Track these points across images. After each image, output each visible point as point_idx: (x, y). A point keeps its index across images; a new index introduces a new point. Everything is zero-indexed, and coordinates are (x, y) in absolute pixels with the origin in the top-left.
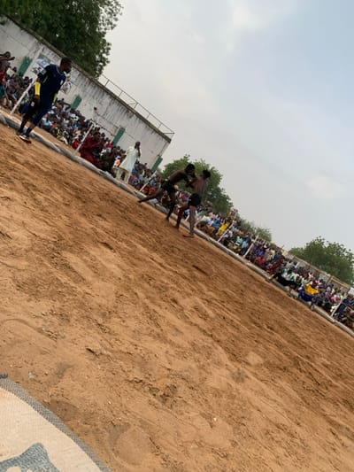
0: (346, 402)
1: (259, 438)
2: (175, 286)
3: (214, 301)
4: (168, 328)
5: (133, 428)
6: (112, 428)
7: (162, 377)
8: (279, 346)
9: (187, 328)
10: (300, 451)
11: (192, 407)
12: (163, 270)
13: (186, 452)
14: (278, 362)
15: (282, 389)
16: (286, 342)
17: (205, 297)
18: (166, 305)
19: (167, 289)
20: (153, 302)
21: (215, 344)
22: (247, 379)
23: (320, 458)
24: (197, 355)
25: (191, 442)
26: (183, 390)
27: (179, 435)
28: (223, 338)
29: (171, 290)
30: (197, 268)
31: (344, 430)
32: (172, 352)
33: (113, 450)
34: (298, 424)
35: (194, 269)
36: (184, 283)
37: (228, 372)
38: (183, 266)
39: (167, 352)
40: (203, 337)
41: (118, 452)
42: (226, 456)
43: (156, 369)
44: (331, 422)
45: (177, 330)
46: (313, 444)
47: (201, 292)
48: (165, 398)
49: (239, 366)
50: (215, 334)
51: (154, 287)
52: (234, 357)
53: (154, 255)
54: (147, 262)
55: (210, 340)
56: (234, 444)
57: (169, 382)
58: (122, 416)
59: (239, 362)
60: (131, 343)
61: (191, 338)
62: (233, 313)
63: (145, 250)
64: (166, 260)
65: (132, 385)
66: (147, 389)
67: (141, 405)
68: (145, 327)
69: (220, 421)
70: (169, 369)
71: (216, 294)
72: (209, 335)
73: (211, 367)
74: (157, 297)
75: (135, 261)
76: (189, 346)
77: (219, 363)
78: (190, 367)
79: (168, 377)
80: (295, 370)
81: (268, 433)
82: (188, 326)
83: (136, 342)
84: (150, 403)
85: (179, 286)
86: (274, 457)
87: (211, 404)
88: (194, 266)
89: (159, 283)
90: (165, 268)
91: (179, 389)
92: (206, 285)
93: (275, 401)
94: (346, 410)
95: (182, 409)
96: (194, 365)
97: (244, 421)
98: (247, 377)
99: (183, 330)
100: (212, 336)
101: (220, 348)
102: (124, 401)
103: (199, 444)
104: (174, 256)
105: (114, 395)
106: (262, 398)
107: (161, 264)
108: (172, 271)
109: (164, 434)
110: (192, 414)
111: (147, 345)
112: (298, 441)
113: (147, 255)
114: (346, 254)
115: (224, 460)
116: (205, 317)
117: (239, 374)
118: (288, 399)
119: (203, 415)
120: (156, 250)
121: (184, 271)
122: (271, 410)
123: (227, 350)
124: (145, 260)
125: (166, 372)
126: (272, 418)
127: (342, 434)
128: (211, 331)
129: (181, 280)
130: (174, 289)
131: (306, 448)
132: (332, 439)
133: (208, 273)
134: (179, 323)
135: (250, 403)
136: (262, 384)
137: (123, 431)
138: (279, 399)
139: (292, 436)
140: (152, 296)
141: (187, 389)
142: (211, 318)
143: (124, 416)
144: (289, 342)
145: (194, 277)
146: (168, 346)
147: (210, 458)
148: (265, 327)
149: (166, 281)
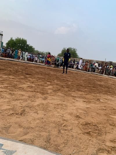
0: (77, 90)
1: (53, 110)
2: (19, 83)
3: (35, 82)
4: (19, 96)
5: (12, 126)
6: (5, 128)
7: (20, 109)
8: (57, 84)
9: (26, 93)
10: (65, 107)
11: (31, 112)
12: (14, 80)
13: (31, 123)
14: (57, 89)
15: (59, 95)
16: (59, 82)
17: (31, 82)
18: (17, 90)
19: (16, 85)
20: (13, 91)
21: (36, 93)
22: (48, 98)
23: (70, 106)
24: (31, 99)
25: (32, 120)
26: (27, 110)
27: (28, 121)
28: (39, 90)
29: (18, 85)
30: (27, 74)
31: (77, 97)
32: (22, 101)
33: (7, 133)
34: (64, 101)
35: (26, 75)
36: (23, 81)
37: (41, 99)
38: (22, 76)
39: (20, 102)
40: (32, 93)
41: (9, 133)
42: (43, 119)
43: (17, 108)
44: (73, 97)
45: (22, 95)
46: (68, 104)
47: (30, 81)
48: (21, 114)
49: (45, 95)
50: (36, 90)
51: (12, 86)
52: (43, 94)
53: (10, 77)
54: (8, 80)
55: (35, 93)
56: (45, 115)
57: (22, 110)
58: (8, 124)
59: (45, 94)
60: (8, 105)
61: (28, 95)
62: (42, 82)
63: (6, 76)
64: (15, 76)
65: (10, 116)
66: (15, 114)
67: (14, 119)
68: (11, 99)
69: (40, 112)
70: (22, 107)
71: (35, 79)
72: (34, 92)
73: (36, 100)
74: (14, 89)
75: (3, 81)
76: (27, 98)
77: (38, 98)
78: (29, 103)
79: (22, 108)
80: (62, 89)
81: (55, 108)
82: (26, 92)
83: (9, 104)
84: (17, 117)
85: (21, 82)
86: (57, 112)
87: (37, 109)
88: (26, 74)
89: (13, 84)
90: (15, 79)
91: (26, 110)
92: (31, 78)
93: (57, 99)
94: (78, 92)
95: (28, 114)
96: (30, 102)
97: (47, 108)
98: (48, 97)
99: (25, 94)
100: (35, 91)
101: (38, 93)
102: (8, 121)
103: (34, 120)
104: (18, 74)
105: (4, 121)
106: (53, 100)
107: (13, 79)
108: (17, 79)
109: (23, 123)
110: (31, 114)
111: (13, 104)
112: (64, 105)
113: (7, 78)
114: (73, 50)
115: (42, 120)
116: (32, 87)
117: (45, 97)
118: (61, 97)
119: (35, 113)
120: (10, 75)
121: (22, 77)
122: (55, 102)
123: (40, 93)
124: (6, 80)
125: (20, 108)
126: (56, 104)
127: (76, 98)
128: (34, 90)
129: (21, 80)
130: (19, 84)
131: (66, 106)
132: (73, 100)
133: (31, 74)
134: (23, 93)
135: (49, 103)
136: (53, 97)
137: (10, 128)
138: (58, 98)
139: (62, 105)
140: (12, 89)
141: (28, 109)
142: (34, 87)
143: (9, 124)
144: (60, 82)
145: (26, 77)
146: (20, 101)
147: (38, 121)
148: (52, 81)
149: (16, 83)
